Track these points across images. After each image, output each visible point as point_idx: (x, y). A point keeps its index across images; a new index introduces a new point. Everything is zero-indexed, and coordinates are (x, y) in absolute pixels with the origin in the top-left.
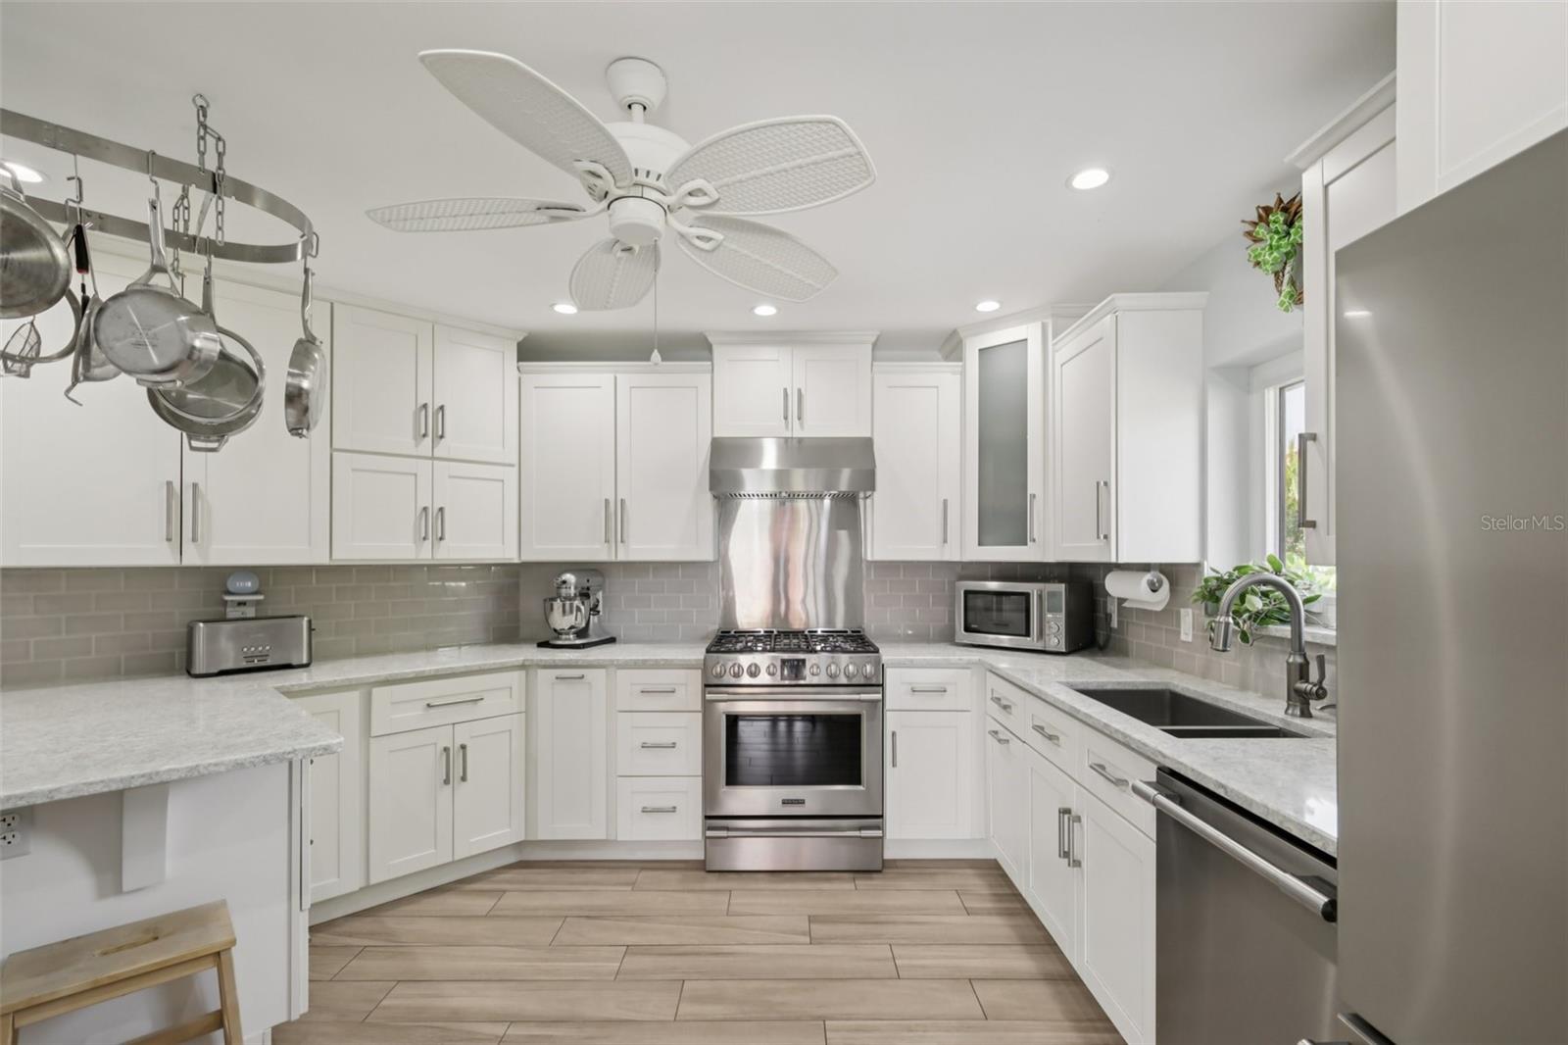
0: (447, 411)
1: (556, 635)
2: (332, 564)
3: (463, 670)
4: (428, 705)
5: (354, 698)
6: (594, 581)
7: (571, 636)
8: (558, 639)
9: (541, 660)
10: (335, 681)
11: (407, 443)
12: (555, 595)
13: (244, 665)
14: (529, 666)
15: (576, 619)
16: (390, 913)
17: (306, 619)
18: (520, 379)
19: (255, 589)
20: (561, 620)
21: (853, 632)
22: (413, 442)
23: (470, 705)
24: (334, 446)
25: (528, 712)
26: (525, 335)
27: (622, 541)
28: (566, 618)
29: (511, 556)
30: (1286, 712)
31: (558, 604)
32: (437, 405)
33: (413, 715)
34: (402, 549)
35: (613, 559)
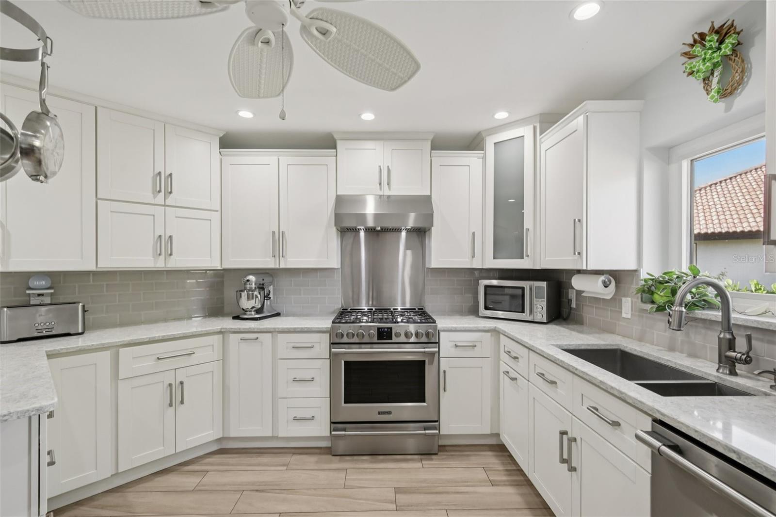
0: (174, 177)
1: (244, 312)
2: (98, 270)
3: (181, 336)
4: (158, 359)
5: (107, 355)
6: (267, 280)
7: (253, 313)
8: (245, 314)
9: (232, 329)
10: (93, 345)
11: (148, 197)
12: (243, 288)
13: (36, 334)
14: (225, 332)
15: (255, 303)
16: (131, 490)
17: (81, 304)
18: (221, 159)
19: (49, 285)
20: (246, 303)
21: (419, 309)
22: (152, 195)
23: (186, 357)
24: (99, 196)
25: (224, 360)
26: (225, 133)
27: (282, 257)
28: (249, 302)
29: (216, 264)
30: (718, 370)
31: (244, 294)
32: (168, 173)
33: (148, 364)
34: (146, 261)
35: (277, 267)
